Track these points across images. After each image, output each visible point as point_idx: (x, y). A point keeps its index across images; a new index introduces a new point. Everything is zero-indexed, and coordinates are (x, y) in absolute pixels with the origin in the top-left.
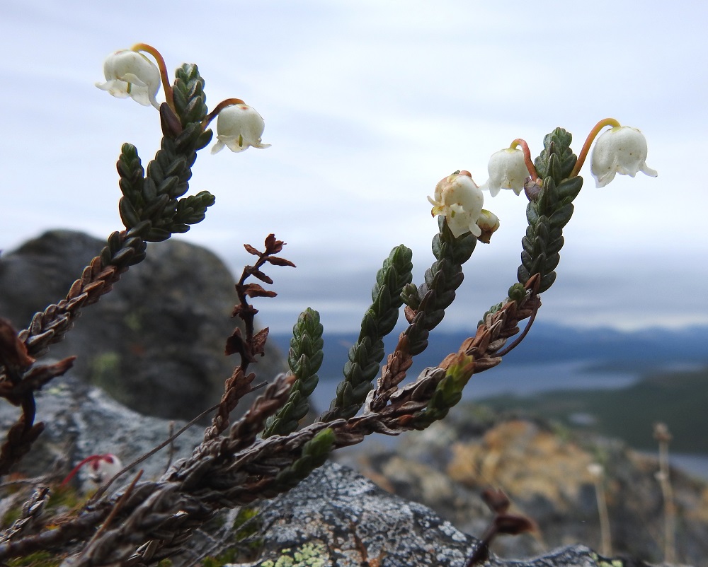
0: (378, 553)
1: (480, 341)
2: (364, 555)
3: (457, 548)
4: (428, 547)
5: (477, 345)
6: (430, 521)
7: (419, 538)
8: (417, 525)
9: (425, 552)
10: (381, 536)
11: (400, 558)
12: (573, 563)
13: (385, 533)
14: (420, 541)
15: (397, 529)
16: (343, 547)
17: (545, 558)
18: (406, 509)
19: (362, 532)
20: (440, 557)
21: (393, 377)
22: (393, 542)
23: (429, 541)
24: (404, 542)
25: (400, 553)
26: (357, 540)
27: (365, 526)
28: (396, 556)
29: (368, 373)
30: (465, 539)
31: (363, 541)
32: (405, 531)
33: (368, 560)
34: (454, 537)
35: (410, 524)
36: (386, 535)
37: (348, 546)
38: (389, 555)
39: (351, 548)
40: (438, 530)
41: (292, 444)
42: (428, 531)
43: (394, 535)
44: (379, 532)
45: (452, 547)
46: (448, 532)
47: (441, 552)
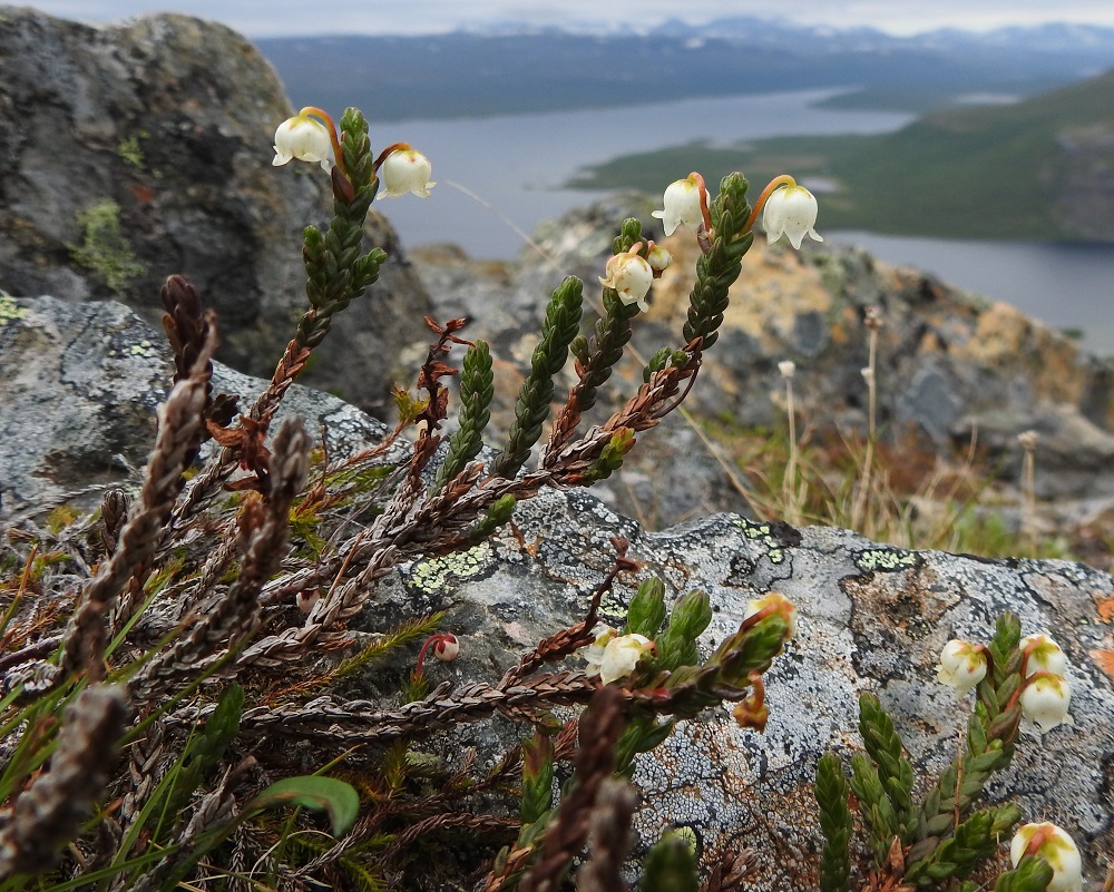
0: (535, 538)
1: (642, 406)
2: (522, 542)
3: (610, 529)
4: (582, 531)
5: (639, 410)
6: (583, 504)
7: (573, 522)
8: (571, 508)
9: (579, 535)
10: (537, 522)
11: (556, 543)
12: (720, 535)
13: (541, 520)
14: (575, 525)
15: (552, 514)
16: (501, 535)
17: (694, 532)
18: (560, 494)
19: (518, 519)
20: (594, 540)
21: (563, 435)
22: (549, 527)
23: (583, 524)
24: (559, 527)
25: (556, 538)
26: (514, 527)
27: (521, 513)
28: (552, 541)
29: (539, 416)
30: (617, 520)
31: (520, 528)
32: (559, 516)
33: (525, 546)
34: (607, 519)
35: (565, 509)
36: (542, 522)
37: (506, 534)
38: (546, 540)
39: (509, 536)
40: (592, 512)
41: (478, 502)
42: (582, 514)
43: (549, 520)
44: (535, 518)
45: (605, 529)
46: (601, 515)
47: (594, 534)
